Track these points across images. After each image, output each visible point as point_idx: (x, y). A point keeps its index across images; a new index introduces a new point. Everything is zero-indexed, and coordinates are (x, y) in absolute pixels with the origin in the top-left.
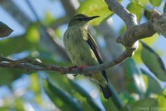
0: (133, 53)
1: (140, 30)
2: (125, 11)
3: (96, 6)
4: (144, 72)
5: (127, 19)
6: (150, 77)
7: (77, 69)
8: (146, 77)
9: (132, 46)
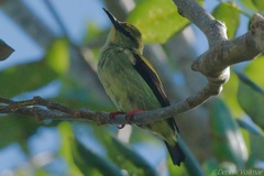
0: (221, 88)
1: (233, 49)
2: (207, 17)
3: (160, 11)
4: (242, 125)
5: (211, 30)
6: (253, 133)
8: (246, 133)
9: (218, 76)
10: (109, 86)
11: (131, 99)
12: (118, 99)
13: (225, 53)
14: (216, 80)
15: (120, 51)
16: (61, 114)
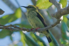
0: (61, 22)
1: (64, 11)
2: (57, 2)
5: (58, 6)
7: (34, 30)
10: (30, 22)
11: (37, 25)
12: (33, 25)
13: (62, 12)
14: (59, 20)
15: (33, 12)
16: (18, 29)
